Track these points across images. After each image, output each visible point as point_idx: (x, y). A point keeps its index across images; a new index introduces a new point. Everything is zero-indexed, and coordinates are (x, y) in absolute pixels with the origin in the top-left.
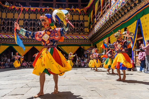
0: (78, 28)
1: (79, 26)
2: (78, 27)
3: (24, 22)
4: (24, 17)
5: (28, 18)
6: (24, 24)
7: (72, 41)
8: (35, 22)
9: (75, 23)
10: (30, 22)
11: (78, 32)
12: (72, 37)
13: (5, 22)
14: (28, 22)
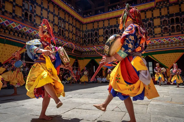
0: (179, 25)
1: (181, 21)
2: (180, 23)
3: (104, 31)
4: (104, 25)
5: (108, 25)
6: (104, 32)
7: (170, 45)
8: (116, 28)
9: (173, 18)
10: (110, 29)
11: (180, 31)
12: (169, 40)
13: (86, 34)
14: (108, 30)
